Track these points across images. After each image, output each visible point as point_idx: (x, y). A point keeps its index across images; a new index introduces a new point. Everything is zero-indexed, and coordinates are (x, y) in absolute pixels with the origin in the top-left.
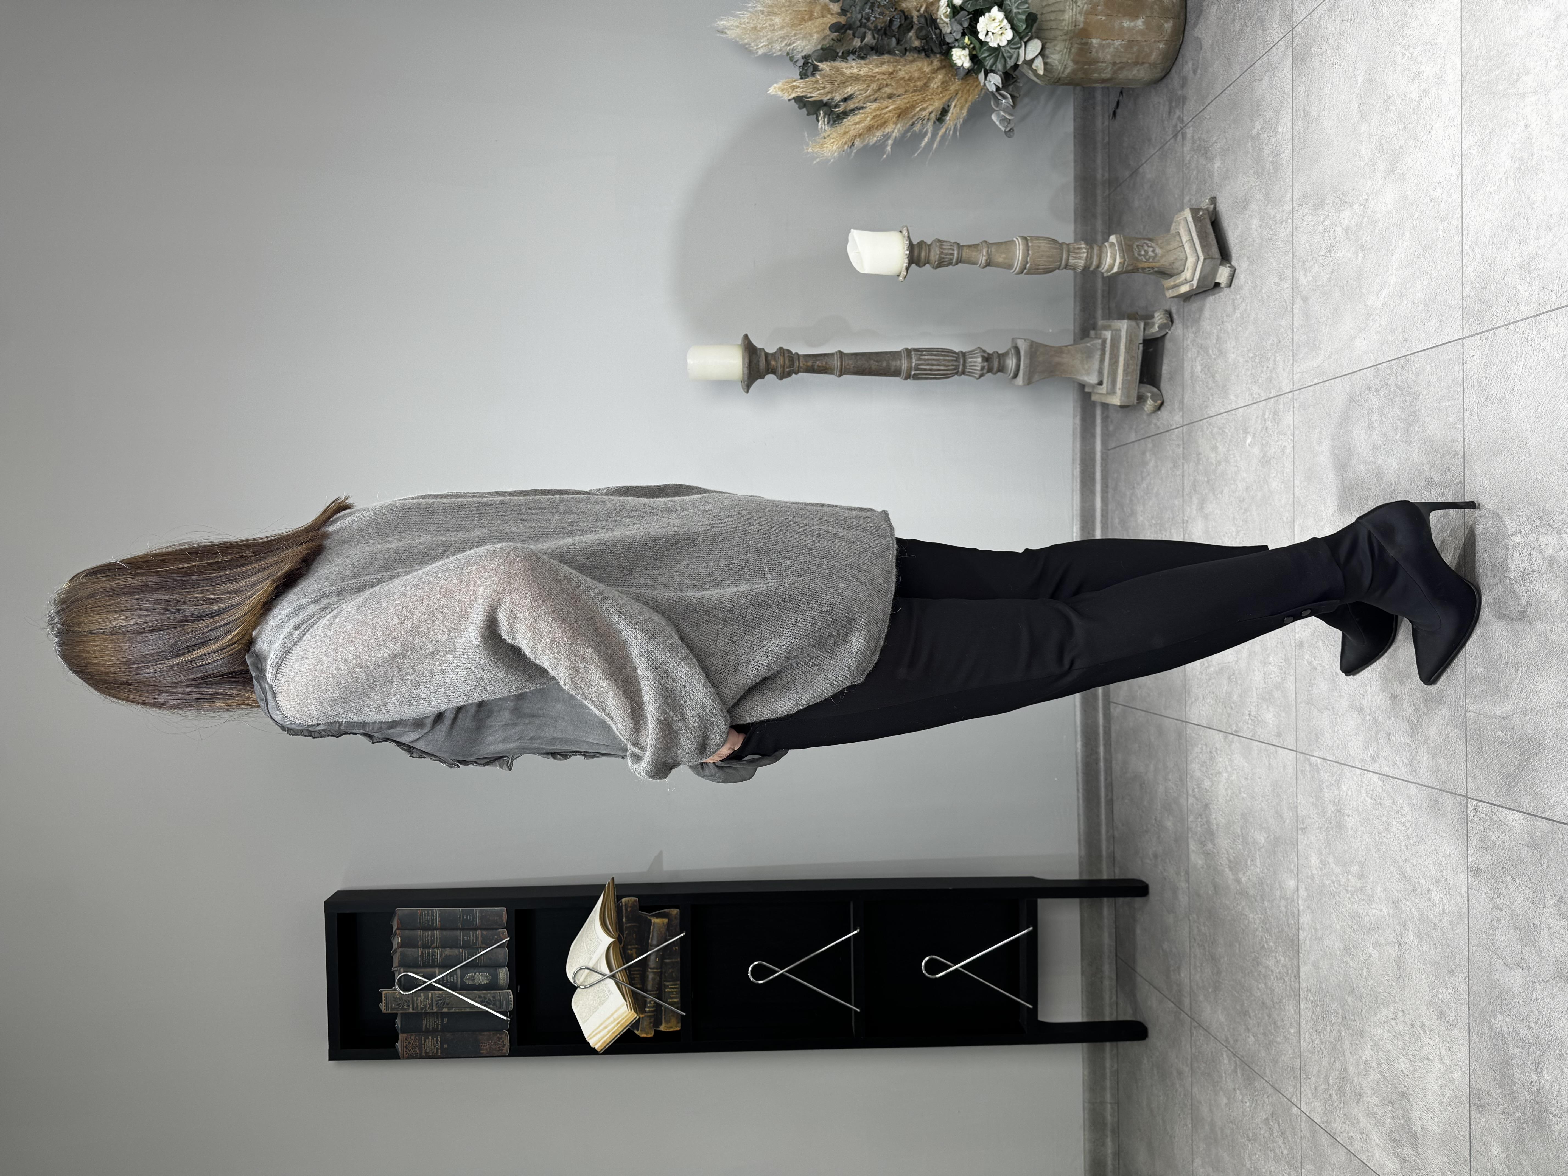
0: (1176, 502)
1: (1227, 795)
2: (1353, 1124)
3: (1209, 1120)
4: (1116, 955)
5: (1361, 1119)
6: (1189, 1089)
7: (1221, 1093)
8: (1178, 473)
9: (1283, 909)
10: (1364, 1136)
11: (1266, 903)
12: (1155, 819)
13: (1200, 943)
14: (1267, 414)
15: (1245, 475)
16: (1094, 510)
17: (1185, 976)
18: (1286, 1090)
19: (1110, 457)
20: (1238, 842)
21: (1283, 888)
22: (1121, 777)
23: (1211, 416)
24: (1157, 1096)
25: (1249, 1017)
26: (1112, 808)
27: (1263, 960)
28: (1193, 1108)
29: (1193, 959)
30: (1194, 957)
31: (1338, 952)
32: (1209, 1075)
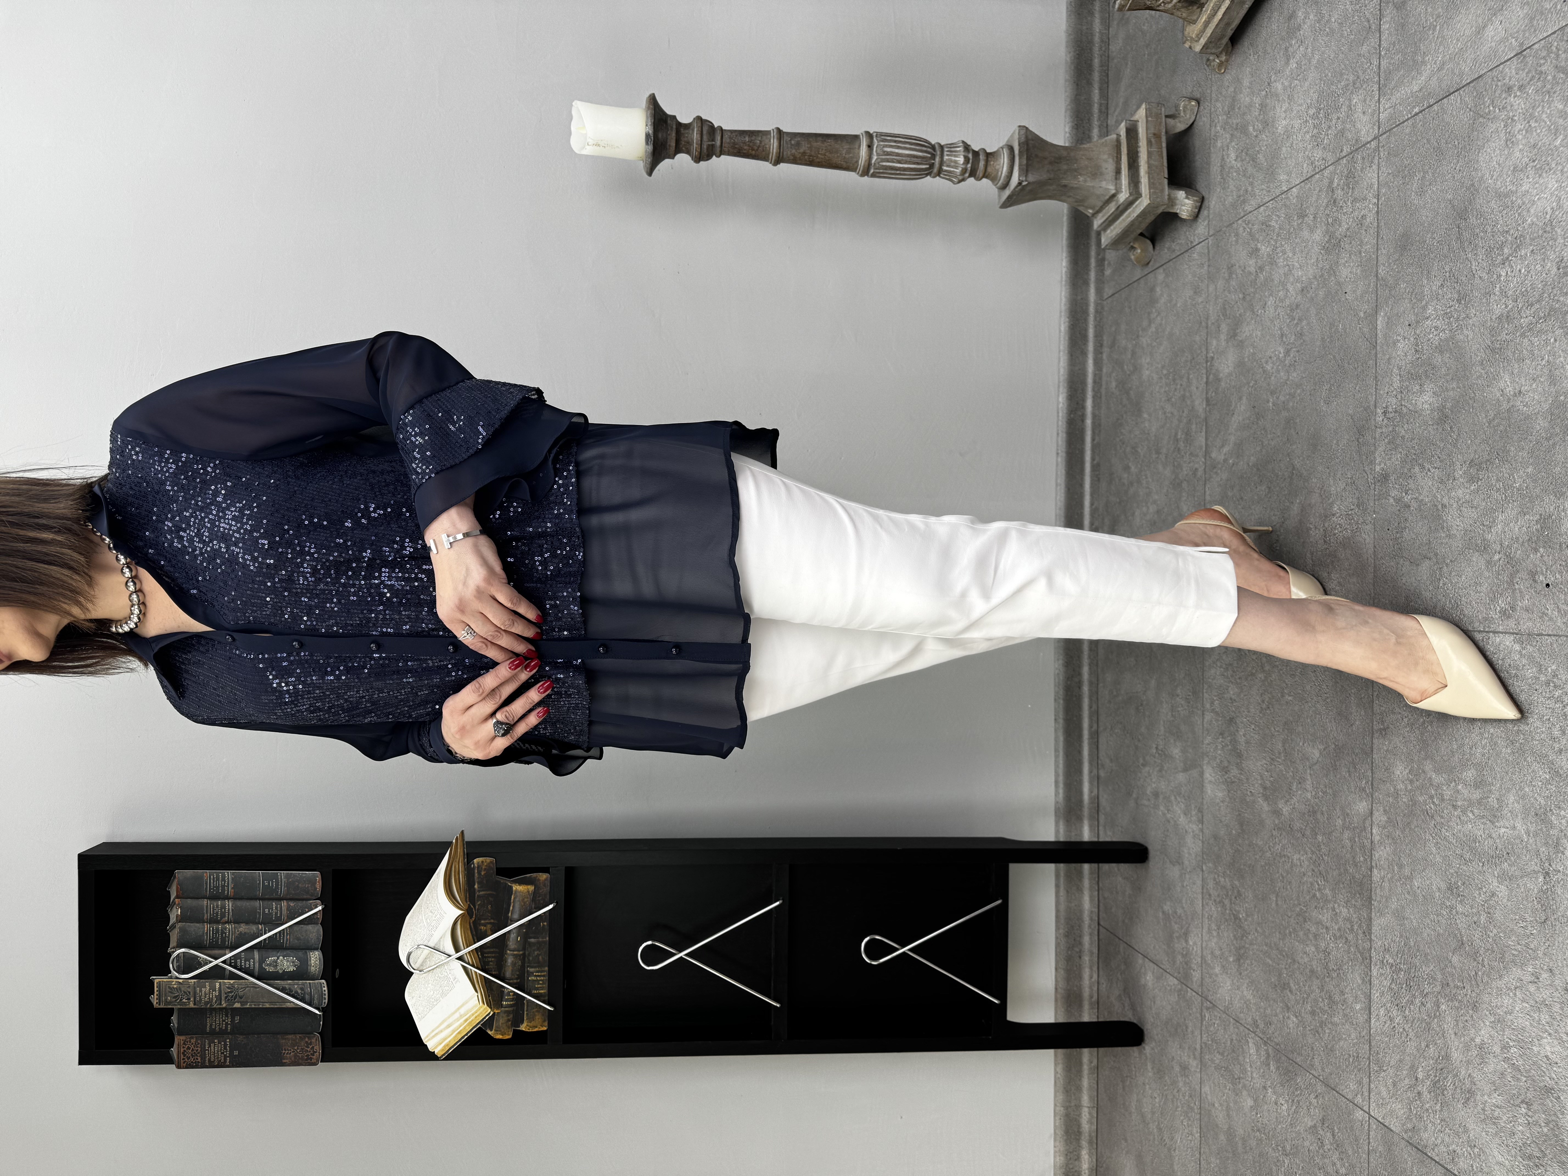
0: (1197, 338)
1: (1263, 701)
2: (1457, 1134)
3: (1226, 1127)
4: (1099, 924)
5: (1471, 1126)
6: (1198, 1088)
7: (1245, 1093)
8: (1200, 300)
9: (1348, 843)
10: (1476, 1150)
11: (1320, 838)
12: (1157, 748)
14: (1336, 181)
15: (1300, 273)
16: (1084, 374)
17: (1195, 943)
18: (1346, 1087)
19: (1106, 309)
20: (1278, 762)
21: (1348, 814)
22: (1110, 702)
23: (1250, 212)
24: (1151, 1097)
25: (1290, 991)
26: (1098, 741)
27: (1314, 914)
28: (1203, 1112)
29: (1207, 920)
30: (1208, 918)
31: (1437, 894)
32: (1226, 1069)
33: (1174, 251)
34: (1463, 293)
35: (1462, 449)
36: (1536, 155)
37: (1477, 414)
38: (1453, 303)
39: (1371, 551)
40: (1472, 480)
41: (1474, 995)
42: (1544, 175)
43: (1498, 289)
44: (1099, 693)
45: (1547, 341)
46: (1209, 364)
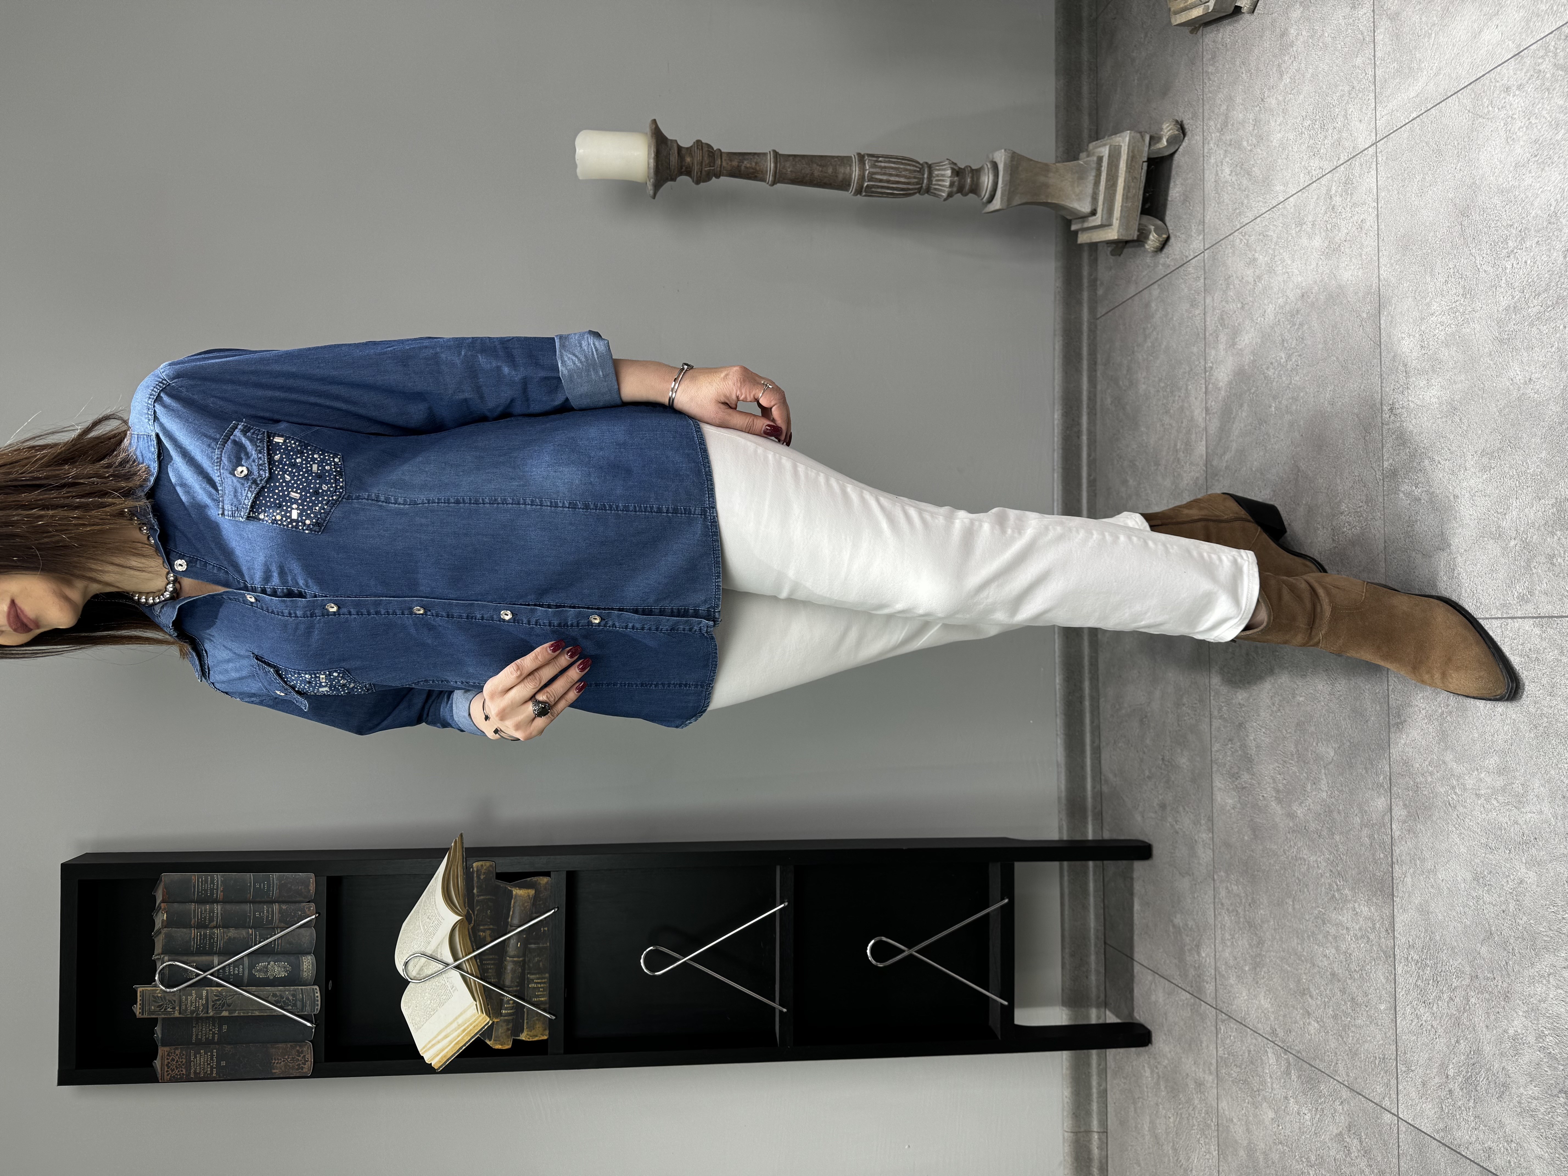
0: (1195, 350)
1: (1274, 704)
3: (1245, 1143)
4: (1105, 943)
6: (1214, 1104)
7: (1265, 1105)
8: (1197, 312)
9: (1367, 841)
11: (1337, 838)
12: (1163, 759)
13: (1231, 909)
14: (1334, 188)
15: (1300, 279)
16: (1080, 393)
17: (1208, 955)
18: (1373, 1090)
19: (1099, 327)
20: (1291, 763)
21: (1366, 812)
22: (1112, 716)
23: (1247, 224)
24: (1165, 1117)
25: (1310, 996)
26: (1100, 756)
27: (1333, 916)
28: (1220, 1129)
29: (1220, 931)
30: (1221, 928)
31: (1463, 885)
32: (1245, 1082)
33: (1169, 266)
34: (1467, 288)
35: (1472, 440)
36: (1537, 150)
37: (1486, 404)
38: (1459, 298)
39: (1381, 546)
40: (1484, 469)
41: (1505, 985)
42: (1547, 168)
43: (1504, 281)
44: (1101, 708)
45: (1556, 329)
46: (1207, 374)
